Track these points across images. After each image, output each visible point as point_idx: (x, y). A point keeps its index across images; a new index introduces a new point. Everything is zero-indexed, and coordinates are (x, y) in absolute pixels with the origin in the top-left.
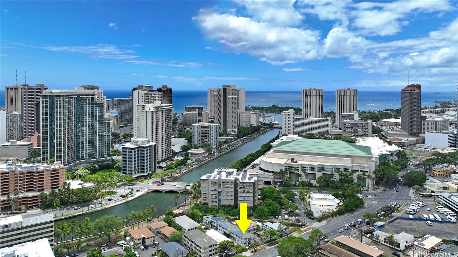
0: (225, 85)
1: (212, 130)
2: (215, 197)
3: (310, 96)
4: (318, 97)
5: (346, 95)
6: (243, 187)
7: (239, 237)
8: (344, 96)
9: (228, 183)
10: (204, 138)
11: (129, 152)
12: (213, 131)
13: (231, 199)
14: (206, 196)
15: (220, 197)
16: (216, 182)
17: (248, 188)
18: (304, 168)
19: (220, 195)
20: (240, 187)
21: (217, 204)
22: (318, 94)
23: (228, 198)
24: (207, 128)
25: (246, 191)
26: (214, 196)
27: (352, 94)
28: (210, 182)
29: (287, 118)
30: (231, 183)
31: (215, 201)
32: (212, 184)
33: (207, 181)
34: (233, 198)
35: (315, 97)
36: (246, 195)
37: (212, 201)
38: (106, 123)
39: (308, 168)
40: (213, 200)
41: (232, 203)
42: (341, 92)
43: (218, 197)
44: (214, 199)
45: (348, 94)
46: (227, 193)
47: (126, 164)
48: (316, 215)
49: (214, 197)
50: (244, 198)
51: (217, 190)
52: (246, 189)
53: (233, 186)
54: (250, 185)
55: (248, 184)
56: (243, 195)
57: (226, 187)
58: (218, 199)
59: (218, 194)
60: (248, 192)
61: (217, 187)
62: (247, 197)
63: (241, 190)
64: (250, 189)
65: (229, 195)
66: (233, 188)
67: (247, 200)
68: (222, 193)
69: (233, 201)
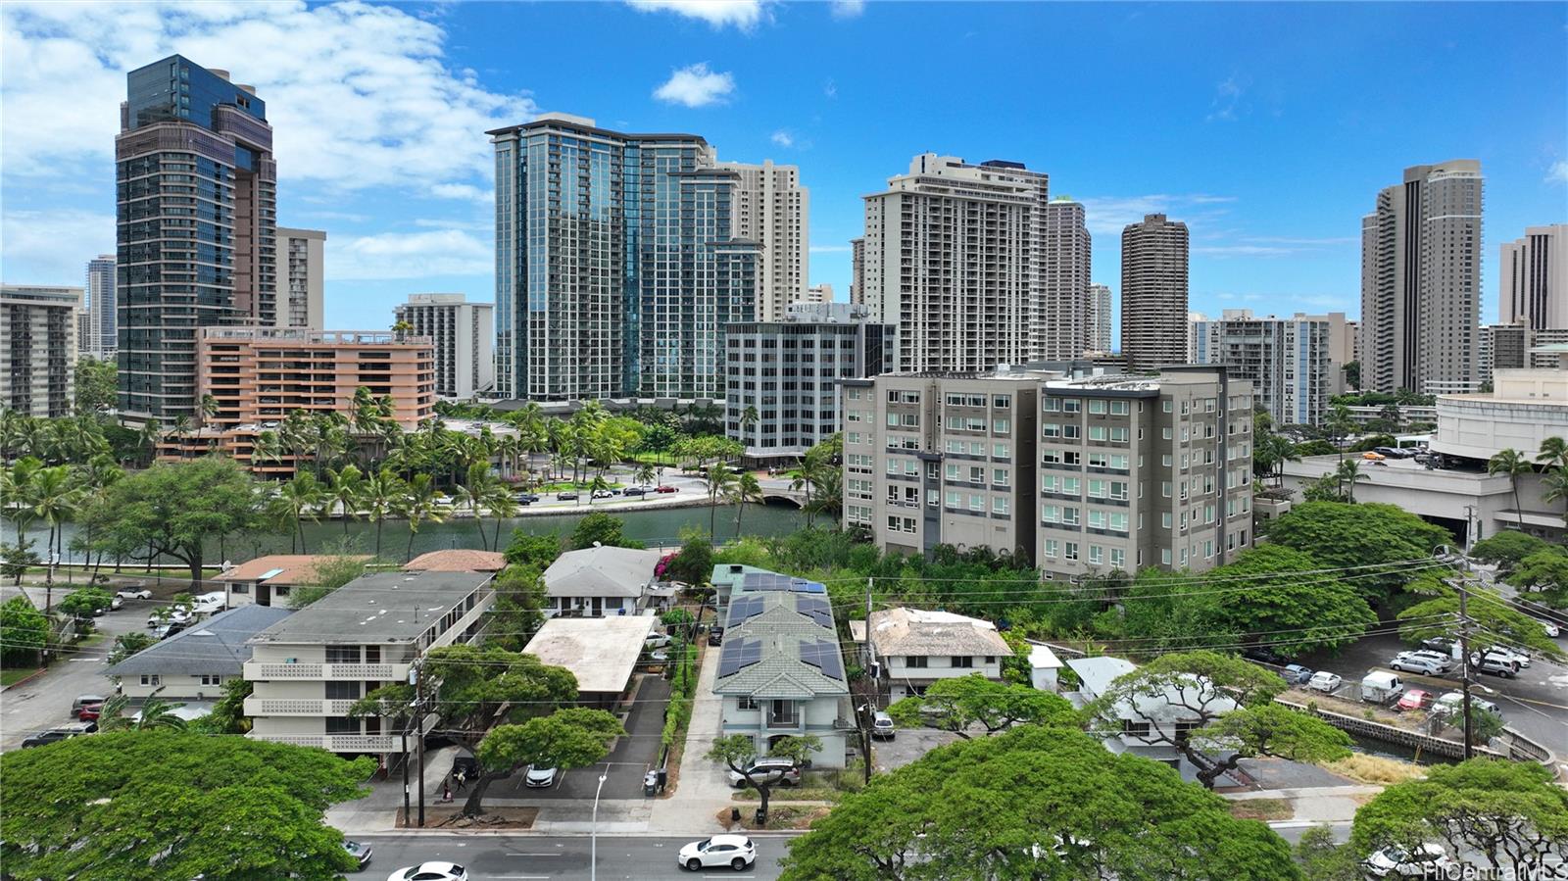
0: (1417, 169)
1: (1290, 348)
2: (910, 492)
9: (976, 402)
12: (1296, 352)
13: (995, 510)
15: (933, 496)
16: (911, 398)
17: (1100, 434)
19: (933, 484)
20: (1049, 432)
21: (915, 540)
23: (979, 509)
24: (1257, 333)
25: (1085, 461)
26: (902, 486)
30: (1000, 403)
31: (908, 523)
32: (890, 409)
33: (868, 395)
34: (1008, 505)
36: (1084, 488)
37: (892, 521)
40: (894, 511)
41: (1004, 541)
43: (921, 495)
46: (975, 471)
49: (902, 496)
50: (1068, 512)
51: (917, 447)
52: (1084, 442)
53: (1010, 426)
54: (1115, 418)
55: (1099, 408)
56: (1065, 491)
57: (966, 433)
58: (922, 507)
59: (921, 475)
60: (1098, 463)
61: (918, 430)
62: (1090, 500)
63: (1057, 452)
64: (1114, 445)
65: (984, 487)
66: (1008, 436)
67: (1091, 524)
68: (945, 467)
69: (1011, 527)
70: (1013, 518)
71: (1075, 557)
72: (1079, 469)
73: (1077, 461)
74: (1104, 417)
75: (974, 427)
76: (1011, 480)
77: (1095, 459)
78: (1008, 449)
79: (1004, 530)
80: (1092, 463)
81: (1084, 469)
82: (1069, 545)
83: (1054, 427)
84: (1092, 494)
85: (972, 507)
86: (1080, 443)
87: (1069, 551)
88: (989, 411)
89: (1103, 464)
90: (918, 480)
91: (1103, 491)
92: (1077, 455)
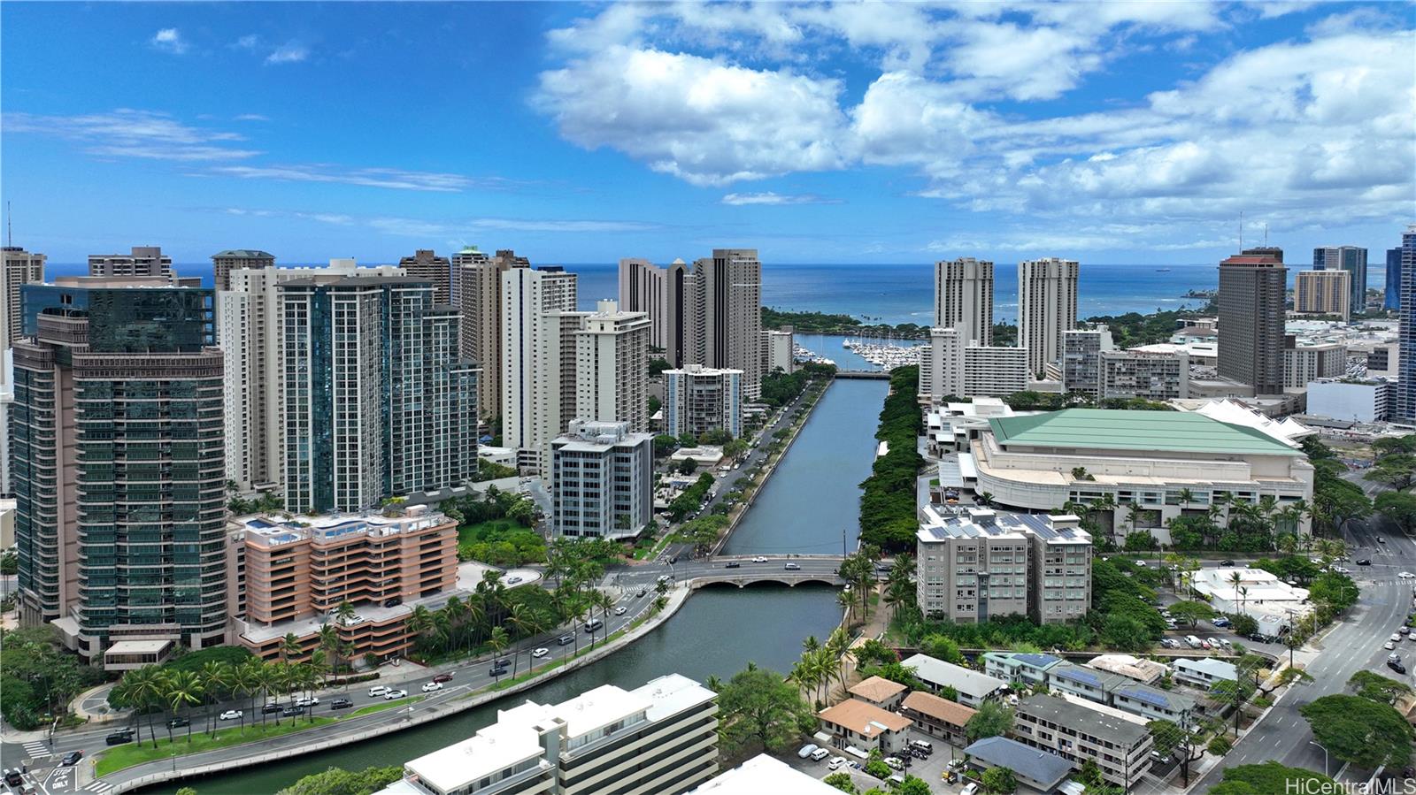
0: (723, 251)
1: (727, 390)
2: (970, 593)
3: (961, 281)
4: (980, 285)
5: (1049, 279)
6: (1058, 560)
8: (1043, 280)
9: (1007, 549)
10: (703, 415)
11: (586, 465)
12: (731, 393)
13: (1017, 596)
14: (938, 591)
15: (984, 593)
16: (971, 549)
17: (1072, 561)
18: (1125, 496)
19: (985, 588)
20: (1047, 561)
21: (974, 613)
22: (981, 276)
23: (1007, 596)
24: (713, 382)
25: (1064, 572)
26: (965, 591)
27: (1065, 275)
28: (954, 551)
29: (949, 348)
30: (1019, 549)
31: (969, 607)
32: (959, 554)
33: (942, 547)
34: (1023, 593)
35: (972, 284)
36: (1065, 582)
37: (959, 607)
38: (463, 374)
39: (1138, 494)
40: (961, 602)
41: (1022, 610)
42: (1036, 268)
43: (976, 594)
44: (965, 598)
45: (1055, 274)
46: (1006, 580)
47: (576, 504)
48: (1268, 629)
49: (965, 594)
50: (1057, 594)
51: (975, 571)
52: (1065, 564)
53: (1024, 559)
54: (1079, 554)
55: (1072, 550)
56: (1057, 585)
57: (1002, 563)
58: (977, 598)
59: (977, 584)
61: (975, 563)
62: (1067, 587)
63: (1052, 568)
64: (1079, 565)
65: (1011, 586)
66: (1024, 563)
67: (1068, 597)
68: (991, 579)
69: (1025, 602)
70: (1026, 598)
71: (1060, 611)
72: (1062, 575)
73: (1062, 572)
74: (1074, 554)
75: (1006, 560)
76: (1025, 581)
77: (1069, 571)
78: (1024, 569)
79: (1021, 603)
81: (1065, 575)
82: (1058, 607)
83: (1050, 559)
84: (1068, 585)
85: (1005, 596)
86: (1062, 564)
87: (1056, 609)
88: (1014, 552)
89: (1073, 572)
90: (975, 586)
91: (1073, 583)
92: (1061, 569)
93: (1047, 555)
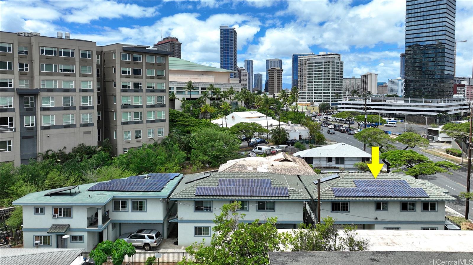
2: (6, 121)
7: (405, 206)
9: (67, 54)
13: (83, 122)
15: (30, 120)
17: (152, 73)
19: (32, 112)
20: (124, 72)
21: (11, 156)
23: (71, 123)
25: (144, 87)
30: (84, 55)
34: (92, 117)
36: (144, 100)
41: (90, 141)
43: (16, 122)
46: (66, 99)
50: (136, 115)
51: (11, 85)
52: (144, 77)
53: (92, 70)
54: (160, 65)
55: (151, 60)
56: (135, 104)
57: (58, 74)
58: (18, 129)
59: (16, 106)
60: (151, 87)
61: (13, 73)
62: (147, 106)
63: (129, 83)
64: (159, 78)
65: (74, 108)
66: (92, 76)
67: (149, 119)
68: (40, 99)
69: (95, 130)
70: (96, 124)
71: (140, 137)
72: (142, 91)
73: (141, 87)
74: (153, 64)
75: (65, 70)
76: (93, 101)
77: (149, 85)
78: (92, 84)
79: (89, 132)
80: (148, 87)
81: (144, 91)
82: (137, 132)
83: (128, 70)
84: (148, 103)
85: (65, 123)
86: (142, 77)
87: (137, 135)
88: (77, 60)
89: (153, 87)
90: (13, 110)
91: (154, 101)
92: (141, 84)
93: (122, 64)
